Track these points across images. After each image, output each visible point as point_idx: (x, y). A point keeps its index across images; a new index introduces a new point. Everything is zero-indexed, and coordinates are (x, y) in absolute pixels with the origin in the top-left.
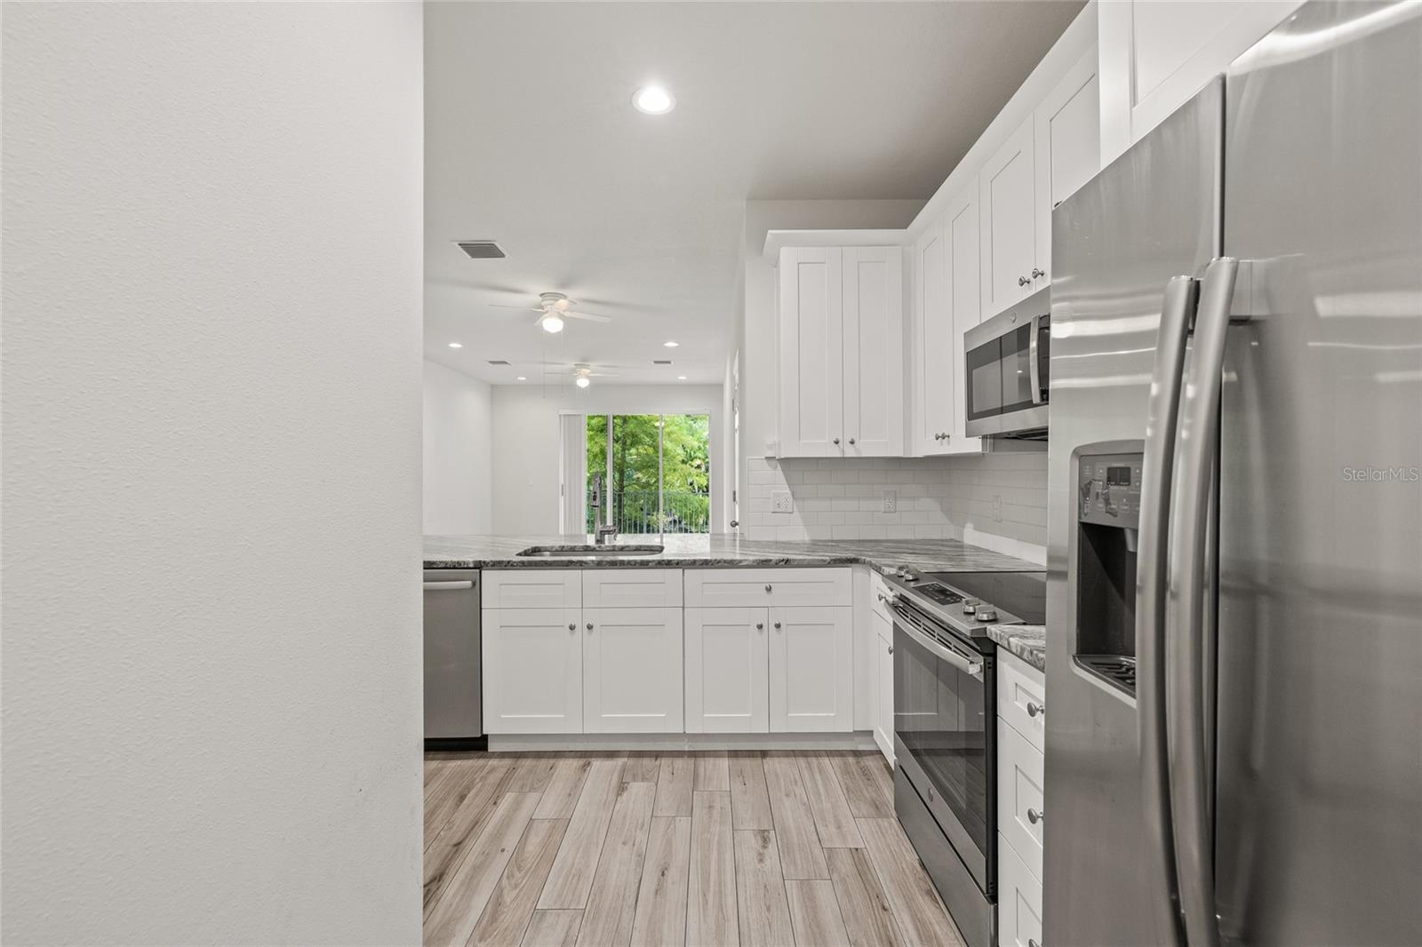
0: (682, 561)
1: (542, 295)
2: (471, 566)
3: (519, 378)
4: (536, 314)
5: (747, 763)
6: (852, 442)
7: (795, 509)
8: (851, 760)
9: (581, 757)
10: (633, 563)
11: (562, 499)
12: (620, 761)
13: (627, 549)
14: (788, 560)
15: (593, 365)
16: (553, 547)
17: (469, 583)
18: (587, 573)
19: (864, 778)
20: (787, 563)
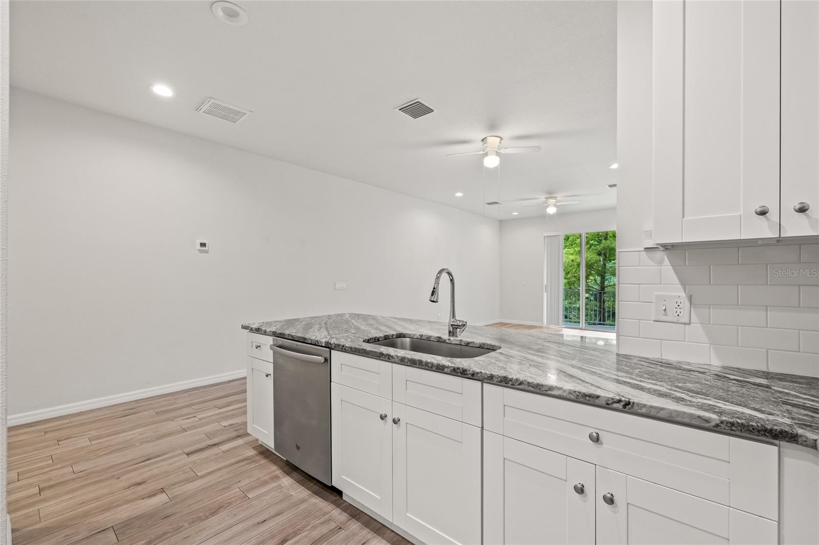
1: (482, 140)
3: (513, 214)
6: (802, 210)
7: (694, 319)
11: (545, 295)
14: (628, 404)
15: (557, 196)
17: (321, 359)
20: (627, 406)
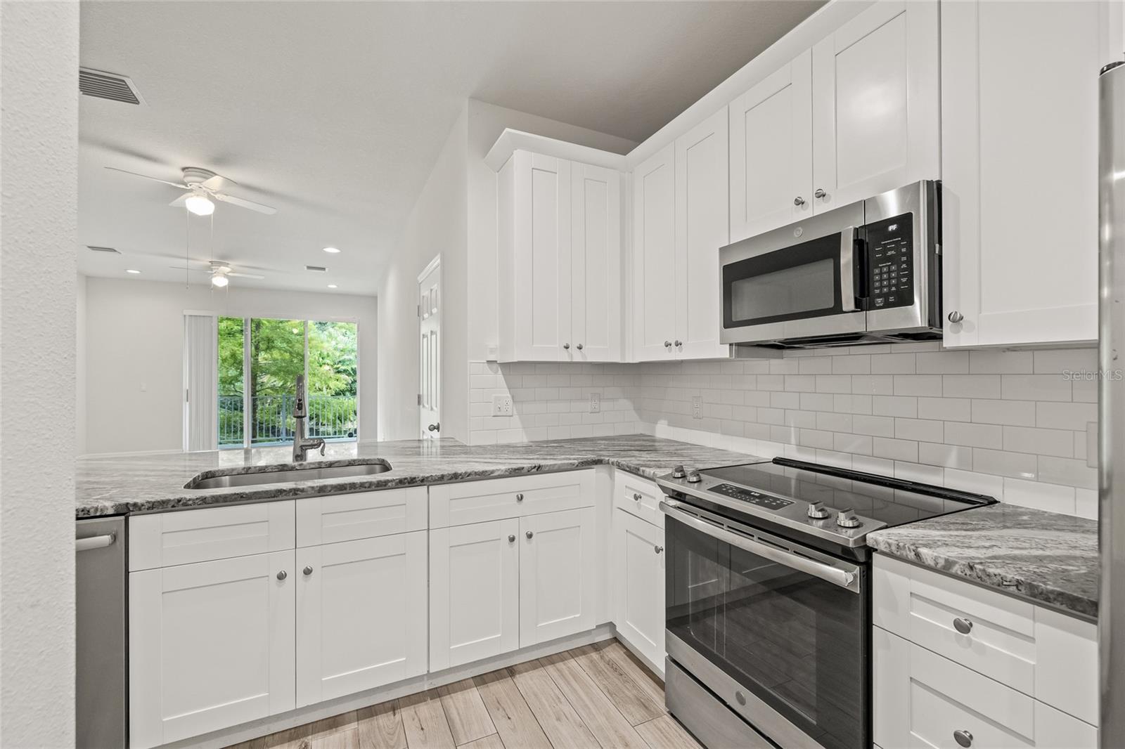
0: (428, 477)
1: (184, 169)
2: (111, 512)
4: (177, 190)
5: (497, 688)
6: (580, 348)
7: (515, 412)
8: (595, 655)
9: (290, 739)
10: (367, 485)
11: (186, 406)
12: (348, 730)
13: (336, 465)
14: (539, 467)
15: (233, 263)
16: (233, 470)
17: (106, 539)
18: (303, 504)
19: (616, 674)
20: (539, 469)
